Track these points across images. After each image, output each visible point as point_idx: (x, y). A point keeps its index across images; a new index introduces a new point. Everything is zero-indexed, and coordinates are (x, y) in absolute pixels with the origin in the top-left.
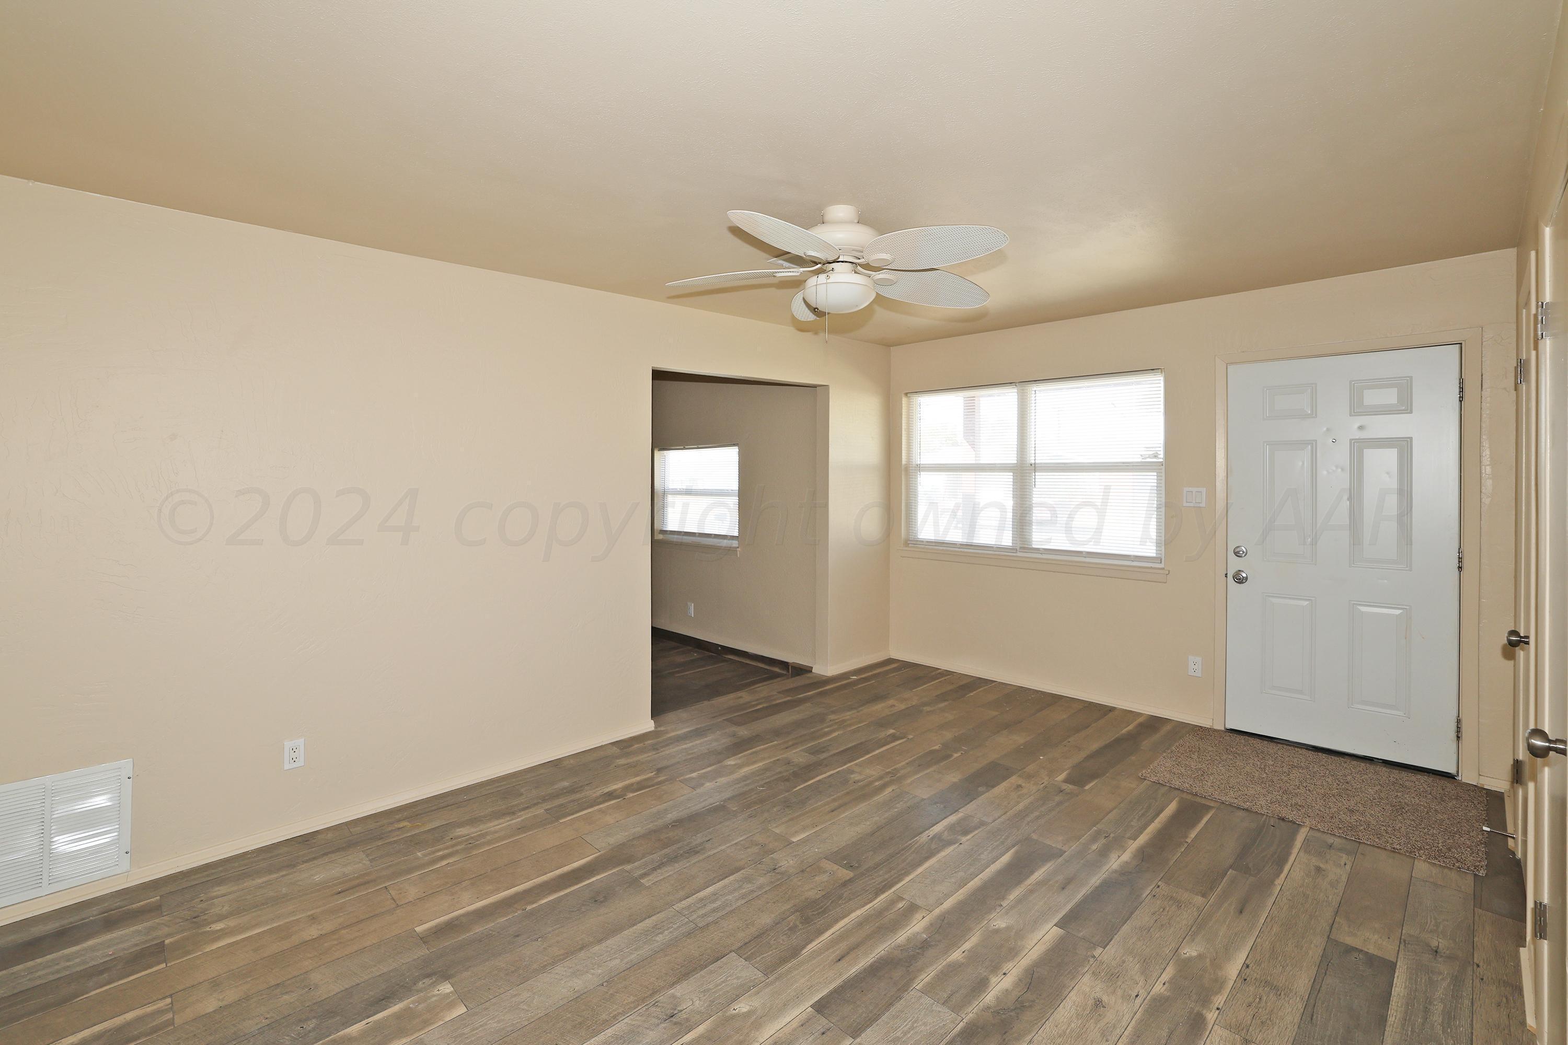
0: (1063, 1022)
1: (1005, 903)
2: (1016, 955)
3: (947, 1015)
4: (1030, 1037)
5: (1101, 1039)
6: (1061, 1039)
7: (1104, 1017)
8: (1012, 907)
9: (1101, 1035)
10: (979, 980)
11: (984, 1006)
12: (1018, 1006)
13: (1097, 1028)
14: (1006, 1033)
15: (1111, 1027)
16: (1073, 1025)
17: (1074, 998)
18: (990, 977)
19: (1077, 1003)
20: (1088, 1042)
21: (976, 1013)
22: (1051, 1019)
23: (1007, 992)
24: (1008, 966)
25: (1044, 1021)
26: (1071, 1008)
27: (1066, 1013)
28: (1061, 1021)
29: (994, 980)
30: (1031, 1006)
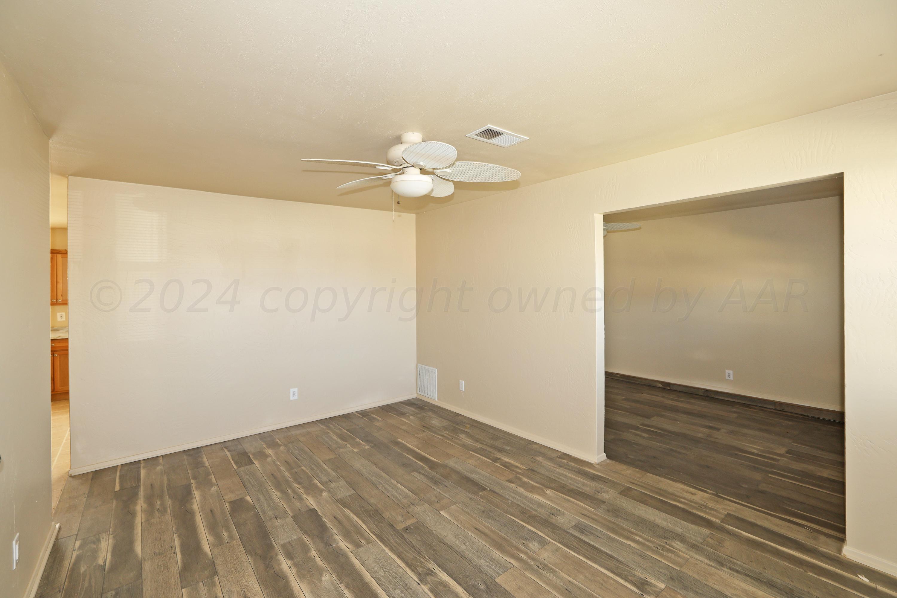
0: (249, 579)
1: (342, 587)
2: (299, 576)
3: (282, 541)
4: (252, 564)
5: (230, 589)
6: (242, 574)
7: (238, 596)
8: (336, 589)
9: (231, 590)
10: (293, 556)
11: (279, 554)
12: (269, 566)
13: (235, 591)
14: (260, 557)
15: (231, 596)
16: (244, 582)
17: (257, 589)
18: (292, 562)
19: (253, 589)
20: (233, 583)
21: (277, 551)
22: (254, 575)
23: (280, 564)
24: (294, 570)
25: (255, 572)
26: (253, 585)
27: (252, 582)
28: (250, 579)
29: (289, 562)
30: (266, 570)
